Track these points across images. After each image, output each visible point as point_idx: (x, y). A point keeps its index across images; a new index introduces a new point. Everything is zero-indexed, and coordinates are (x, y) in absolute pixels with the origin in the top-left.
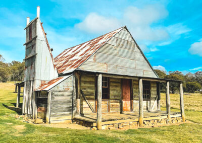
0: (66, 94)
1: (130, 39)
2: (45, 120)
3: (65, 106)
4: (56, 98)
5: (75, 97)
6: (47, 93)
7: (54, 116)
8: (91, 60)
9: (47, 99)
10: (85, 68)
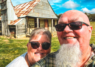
0: (23, 26)
1: (47, 2)
2: (15, 37)
3: (23, 31)
4: (19, 28)
5: (27, 27)
6: (15, 26)
8: (32, 11)
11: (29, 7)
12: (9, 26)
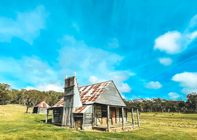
0: (90, 115)
1: (114, 86)
2: (81, 128)
3: (90, 121)
4: (87, 117)
5: (94, 116)
6: (82, 114)
7: (85, 126)
8: (99, 97)
9: (82, 118)
10: (98, 101)
11: (94, 92)
12: (74, 114)
